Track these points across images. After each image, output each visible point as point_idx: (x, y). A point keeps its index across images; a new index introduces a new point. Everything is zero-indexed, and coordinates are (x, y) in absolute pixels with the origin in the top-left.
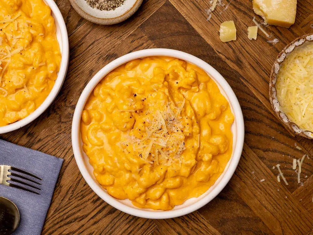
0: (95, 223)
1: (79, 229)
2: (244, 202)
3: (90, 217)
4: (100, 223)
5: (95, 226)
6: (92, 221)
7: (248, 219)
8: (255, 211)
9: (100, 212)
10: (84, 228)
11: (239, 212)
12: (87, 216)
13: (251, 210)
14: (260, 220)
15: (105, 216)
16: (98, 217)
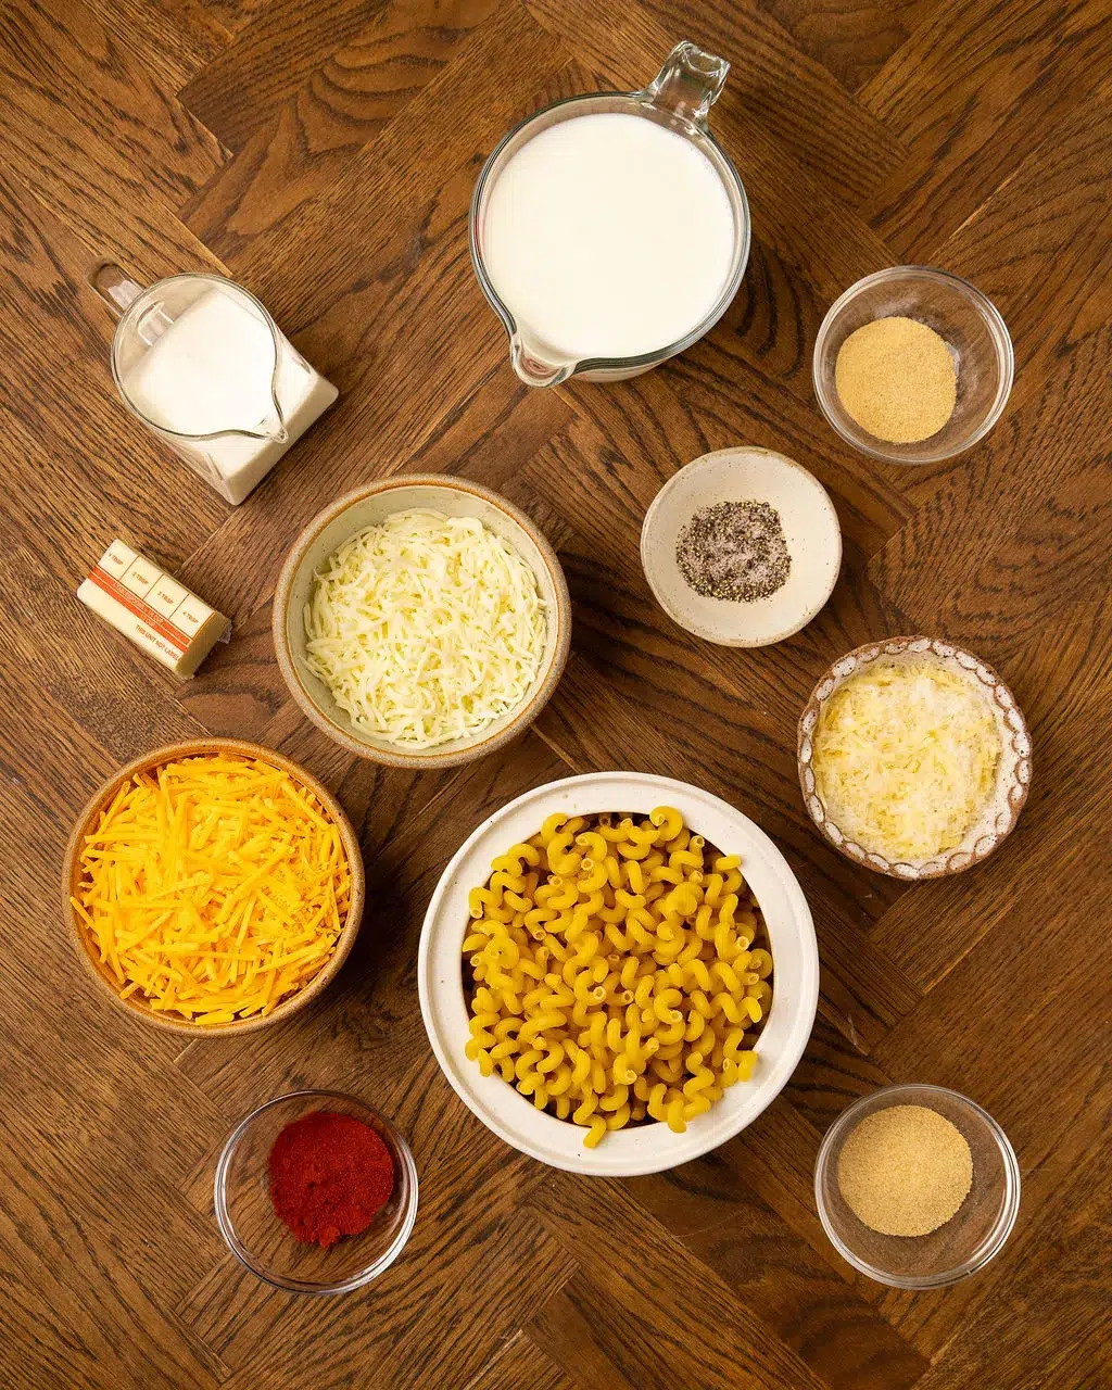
0: (446, 1264)
1: (412, 1278)
2: (765, 1204)
3: (434, 1251)
4: (456, 1266)
5: (446, 1271)
6: (438, 1261)
7: (776, 1240)
8: (791, 1223)
9: (455, 1239)
10: (424, 1275)
11: (754, 1227)
12: (426, 1250)
13: (781, 1220)
14: (803, 1241)
15: (468, 1247)
16: (450, 1253)
